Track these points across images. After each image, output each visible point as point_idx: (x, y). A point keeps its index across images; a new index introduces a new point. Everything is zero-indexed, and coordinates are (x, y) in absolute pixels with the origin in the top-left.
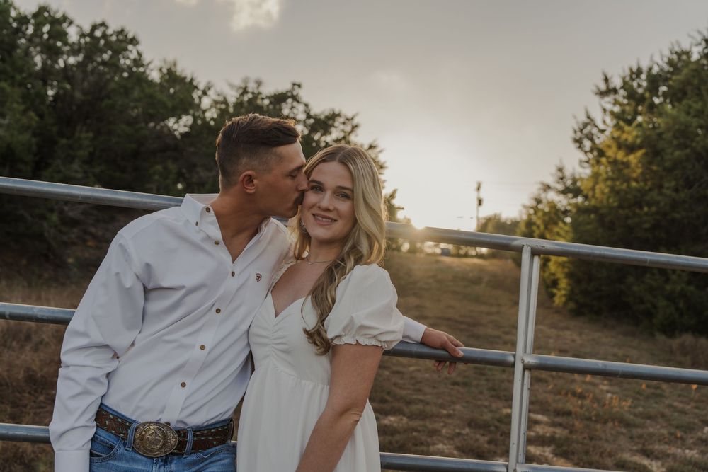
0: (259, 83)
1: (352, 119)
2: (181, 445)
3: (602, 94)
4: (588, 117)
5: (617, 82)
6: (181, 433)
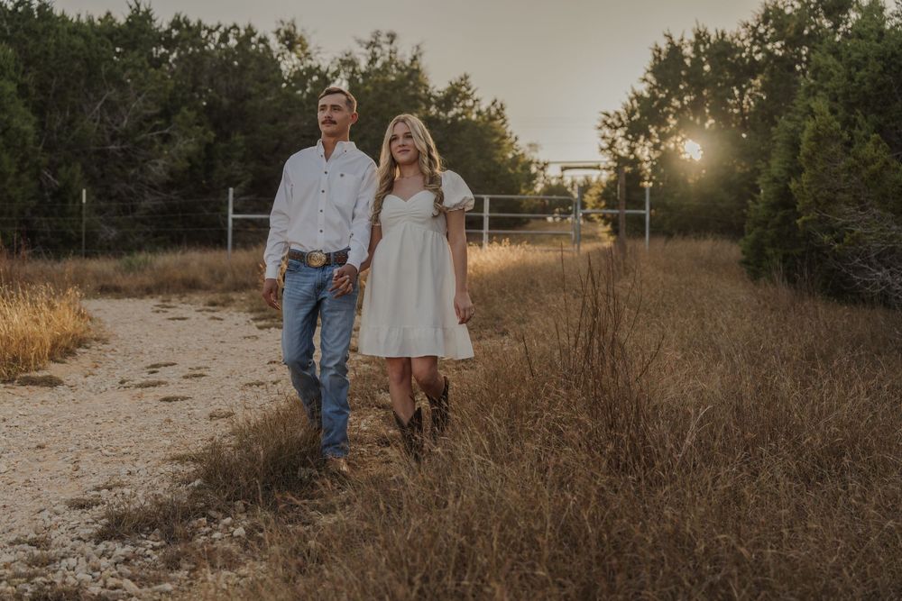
0: (392, 37)
2: (328, 259)
6: (328, 255)
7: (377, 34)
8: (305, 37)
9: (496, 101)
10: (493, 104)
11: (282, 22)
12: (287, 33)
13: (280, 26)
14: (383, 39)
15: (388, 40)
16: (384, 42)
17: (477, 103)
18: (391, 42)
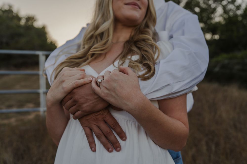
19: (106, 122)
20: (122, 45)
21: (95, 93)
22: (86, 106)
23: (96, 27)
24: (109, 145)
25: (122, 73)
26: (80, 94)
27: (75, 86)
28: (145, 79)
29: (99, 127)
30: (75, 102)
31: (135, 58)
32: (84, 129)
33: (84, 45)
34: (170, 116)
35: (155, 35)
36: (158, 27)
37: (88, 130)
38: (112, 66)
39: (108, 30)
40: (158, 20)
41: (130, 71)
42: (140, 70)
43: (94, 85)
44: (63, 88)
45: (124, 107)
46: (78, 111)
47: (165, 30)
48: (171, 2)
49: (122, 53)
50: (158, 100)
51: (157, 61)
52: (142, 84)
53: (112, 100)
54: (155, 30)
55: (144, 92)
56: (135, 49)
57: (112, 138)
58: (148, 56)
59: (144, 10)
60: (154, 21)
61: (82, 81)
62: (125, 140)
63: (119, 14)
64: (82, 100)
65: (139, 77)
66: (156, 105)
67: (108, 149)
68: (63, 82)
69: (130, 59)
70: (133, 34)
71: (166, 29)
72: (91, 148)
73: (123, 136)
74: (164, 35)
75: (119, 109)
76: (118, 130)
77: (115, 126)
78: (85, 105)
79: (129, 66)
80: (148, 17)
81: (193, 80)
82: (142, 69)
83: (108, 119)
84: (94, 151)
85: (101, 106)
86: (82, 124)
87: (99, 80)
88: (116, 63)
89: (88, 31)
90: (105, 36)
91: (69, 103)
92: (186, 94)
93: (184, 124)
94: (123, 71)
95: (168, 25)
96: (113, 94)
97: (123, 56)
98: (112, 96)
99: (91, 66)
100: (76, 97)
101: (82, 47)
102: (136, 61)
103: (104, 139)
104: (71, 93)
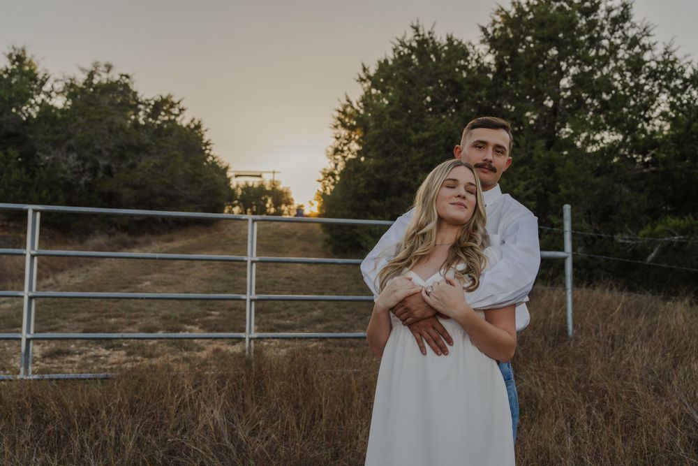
0: (109, 68)
1: (178, 103)
3: (362, 80)
4: (348, 101)
5: (372, 72)
7: (96, 65)
8: (34, 61)
9: (194, 119)
10: (192, 121)
11: (15, 49)
12: (18, 56)
13: (12, 51)
14: (102, 68)
15: (105, 69)
16: (103, 71)
17: (182, 112)
18: (108, 71)
19: (434, 328)
20: (447, 247)
21: (425, 302)
22: (418, 313)
23: (420, 227)
24: (439, 350)
25: (449, 285)
26: (413, 302)
27: (407, 295)
28: (469, 290)
29: (428, 333)
30: (407, 309)
31: (461, 266)
32: (414, 335)
33: (405, 245)
34: (496, 326)
35: (485, 237)
36: (489, 227)
37: (418, 336)
38: (438, 274)
39: (431, 231)
40: (488, 220)
41: (455, 281)
42: (464, 282)
43: (424, 294)
44: (396, 297)
45: (451, 315)
46: (408, 317)
47: (497, 233)
48: (508, 195)
49: (446, 261)
50: (484, 310)
51: (482, 272)
52: (467, 295)
53: (440, 308)
54: (485, 230)
55: (469, 302)
56: (462, 255)
57: (440, 343)
58: (474, 269)
59: (470, 210)
60: (484, 222)
61: (413, 291)
62: (452, 345)
63: (443, 214)
64: (413, 308)
65: (464, 288)
66: (482, 315)
67: (437, 353)
68: (395, 291)
69: (455, 268)
70: (459, 235)
71: (499, 232)
72: (422, 352)
73: (450, 341)
74: (495, 239)
75: (446, 317)
76: (447, 336)
77: (443, 332)
78: (416, 313)
79: (455, 277)
80: (476, 215)
81: (517, 292)
82: (467, 281)
83: (436, 325)
84: (425, 354)
85: (430, 313)
86: (412, 331)
87: (429, 291)
88: (442, 271)
89: (410, 229)
90: (427, 236)
91: (401, 310)
92: (514, 306)
93: (509, 333)
94: (448, 282)
95: (501, 227)
96: (442, 304)
97: (448, 265)
98: (440, 304)
99: (415, 272)
100: (408, 305)
101: (403, 247)
102: (461, 272)
103: (433, 344)
104: (403, 302)
